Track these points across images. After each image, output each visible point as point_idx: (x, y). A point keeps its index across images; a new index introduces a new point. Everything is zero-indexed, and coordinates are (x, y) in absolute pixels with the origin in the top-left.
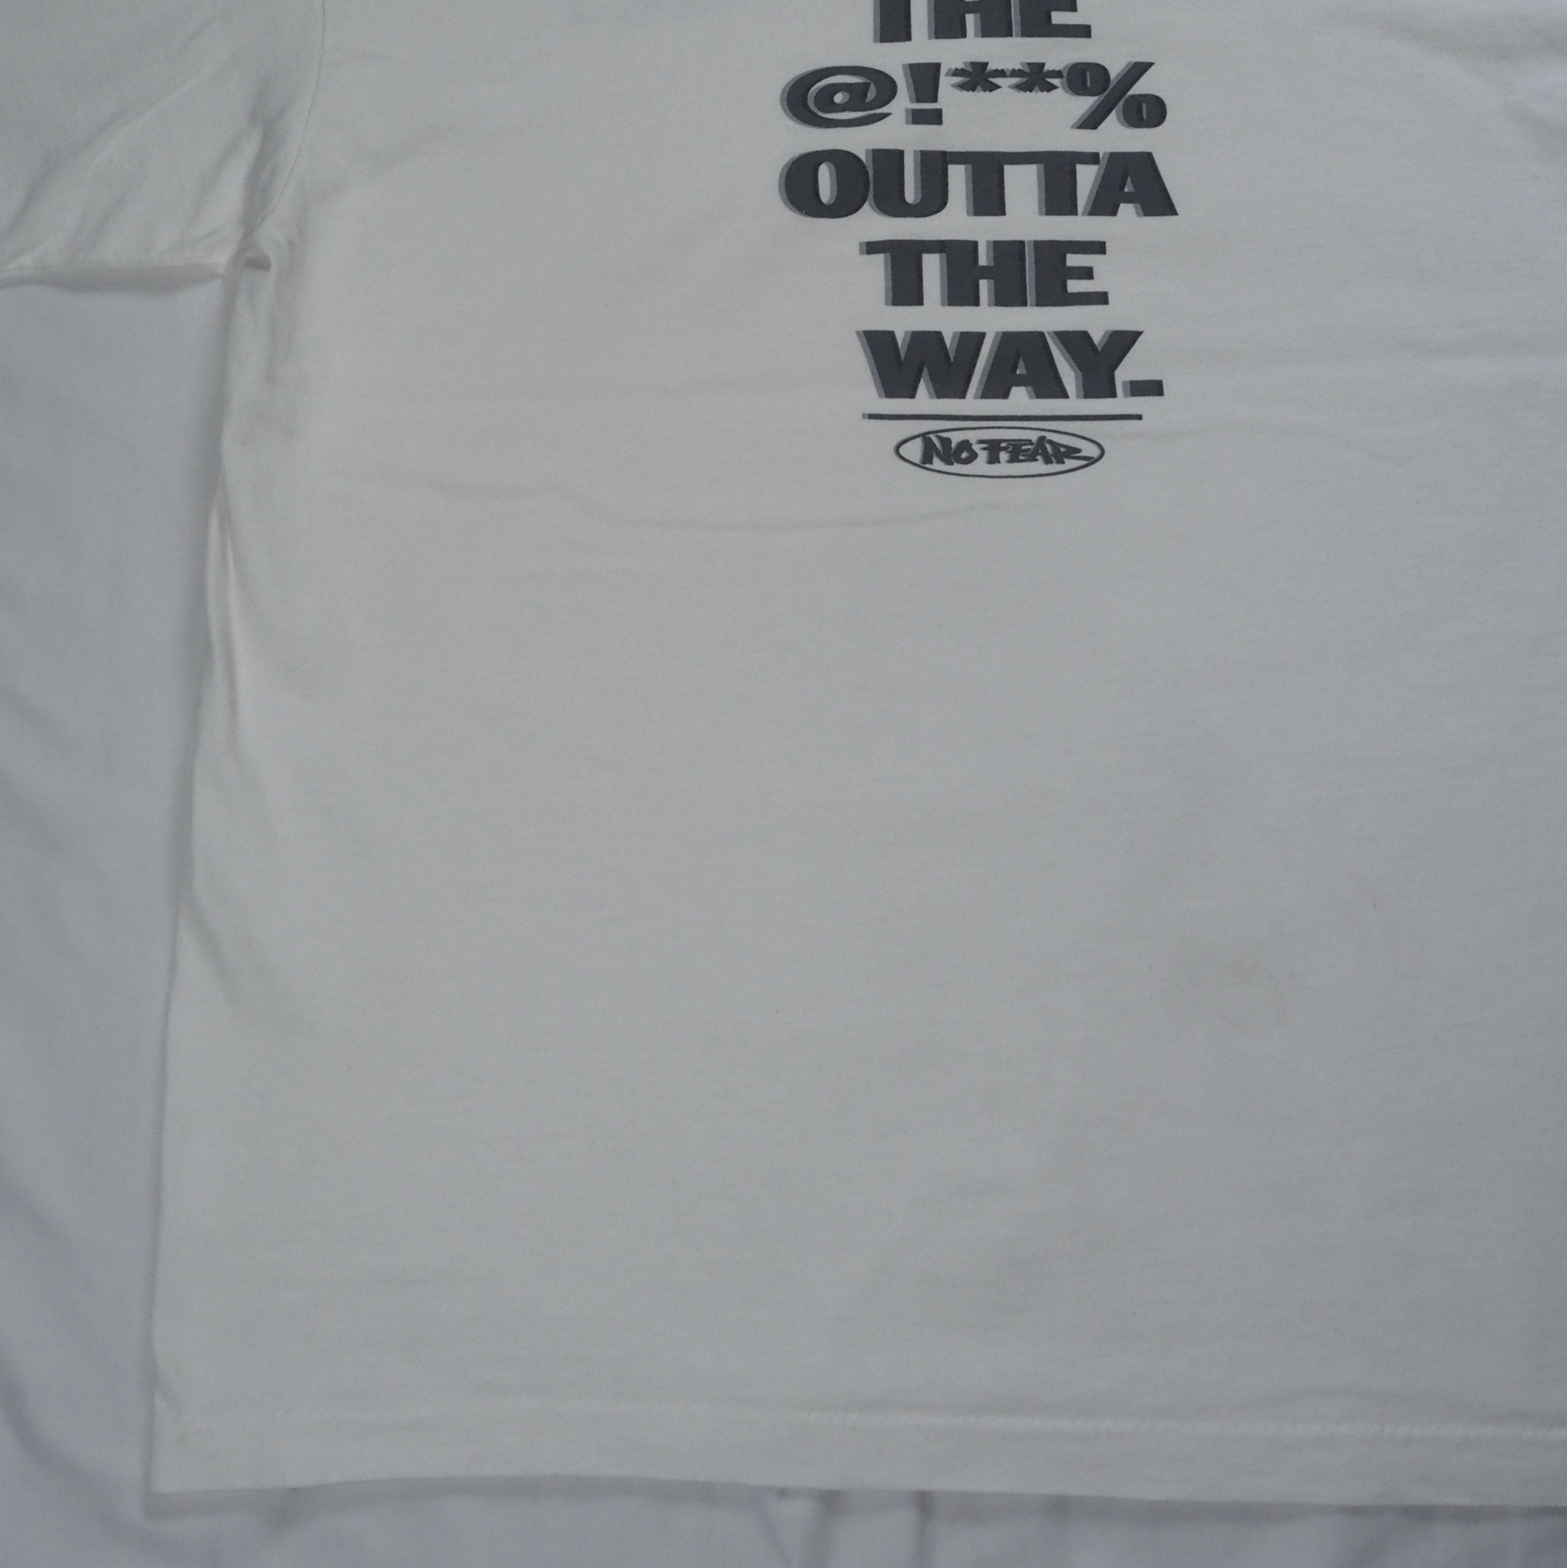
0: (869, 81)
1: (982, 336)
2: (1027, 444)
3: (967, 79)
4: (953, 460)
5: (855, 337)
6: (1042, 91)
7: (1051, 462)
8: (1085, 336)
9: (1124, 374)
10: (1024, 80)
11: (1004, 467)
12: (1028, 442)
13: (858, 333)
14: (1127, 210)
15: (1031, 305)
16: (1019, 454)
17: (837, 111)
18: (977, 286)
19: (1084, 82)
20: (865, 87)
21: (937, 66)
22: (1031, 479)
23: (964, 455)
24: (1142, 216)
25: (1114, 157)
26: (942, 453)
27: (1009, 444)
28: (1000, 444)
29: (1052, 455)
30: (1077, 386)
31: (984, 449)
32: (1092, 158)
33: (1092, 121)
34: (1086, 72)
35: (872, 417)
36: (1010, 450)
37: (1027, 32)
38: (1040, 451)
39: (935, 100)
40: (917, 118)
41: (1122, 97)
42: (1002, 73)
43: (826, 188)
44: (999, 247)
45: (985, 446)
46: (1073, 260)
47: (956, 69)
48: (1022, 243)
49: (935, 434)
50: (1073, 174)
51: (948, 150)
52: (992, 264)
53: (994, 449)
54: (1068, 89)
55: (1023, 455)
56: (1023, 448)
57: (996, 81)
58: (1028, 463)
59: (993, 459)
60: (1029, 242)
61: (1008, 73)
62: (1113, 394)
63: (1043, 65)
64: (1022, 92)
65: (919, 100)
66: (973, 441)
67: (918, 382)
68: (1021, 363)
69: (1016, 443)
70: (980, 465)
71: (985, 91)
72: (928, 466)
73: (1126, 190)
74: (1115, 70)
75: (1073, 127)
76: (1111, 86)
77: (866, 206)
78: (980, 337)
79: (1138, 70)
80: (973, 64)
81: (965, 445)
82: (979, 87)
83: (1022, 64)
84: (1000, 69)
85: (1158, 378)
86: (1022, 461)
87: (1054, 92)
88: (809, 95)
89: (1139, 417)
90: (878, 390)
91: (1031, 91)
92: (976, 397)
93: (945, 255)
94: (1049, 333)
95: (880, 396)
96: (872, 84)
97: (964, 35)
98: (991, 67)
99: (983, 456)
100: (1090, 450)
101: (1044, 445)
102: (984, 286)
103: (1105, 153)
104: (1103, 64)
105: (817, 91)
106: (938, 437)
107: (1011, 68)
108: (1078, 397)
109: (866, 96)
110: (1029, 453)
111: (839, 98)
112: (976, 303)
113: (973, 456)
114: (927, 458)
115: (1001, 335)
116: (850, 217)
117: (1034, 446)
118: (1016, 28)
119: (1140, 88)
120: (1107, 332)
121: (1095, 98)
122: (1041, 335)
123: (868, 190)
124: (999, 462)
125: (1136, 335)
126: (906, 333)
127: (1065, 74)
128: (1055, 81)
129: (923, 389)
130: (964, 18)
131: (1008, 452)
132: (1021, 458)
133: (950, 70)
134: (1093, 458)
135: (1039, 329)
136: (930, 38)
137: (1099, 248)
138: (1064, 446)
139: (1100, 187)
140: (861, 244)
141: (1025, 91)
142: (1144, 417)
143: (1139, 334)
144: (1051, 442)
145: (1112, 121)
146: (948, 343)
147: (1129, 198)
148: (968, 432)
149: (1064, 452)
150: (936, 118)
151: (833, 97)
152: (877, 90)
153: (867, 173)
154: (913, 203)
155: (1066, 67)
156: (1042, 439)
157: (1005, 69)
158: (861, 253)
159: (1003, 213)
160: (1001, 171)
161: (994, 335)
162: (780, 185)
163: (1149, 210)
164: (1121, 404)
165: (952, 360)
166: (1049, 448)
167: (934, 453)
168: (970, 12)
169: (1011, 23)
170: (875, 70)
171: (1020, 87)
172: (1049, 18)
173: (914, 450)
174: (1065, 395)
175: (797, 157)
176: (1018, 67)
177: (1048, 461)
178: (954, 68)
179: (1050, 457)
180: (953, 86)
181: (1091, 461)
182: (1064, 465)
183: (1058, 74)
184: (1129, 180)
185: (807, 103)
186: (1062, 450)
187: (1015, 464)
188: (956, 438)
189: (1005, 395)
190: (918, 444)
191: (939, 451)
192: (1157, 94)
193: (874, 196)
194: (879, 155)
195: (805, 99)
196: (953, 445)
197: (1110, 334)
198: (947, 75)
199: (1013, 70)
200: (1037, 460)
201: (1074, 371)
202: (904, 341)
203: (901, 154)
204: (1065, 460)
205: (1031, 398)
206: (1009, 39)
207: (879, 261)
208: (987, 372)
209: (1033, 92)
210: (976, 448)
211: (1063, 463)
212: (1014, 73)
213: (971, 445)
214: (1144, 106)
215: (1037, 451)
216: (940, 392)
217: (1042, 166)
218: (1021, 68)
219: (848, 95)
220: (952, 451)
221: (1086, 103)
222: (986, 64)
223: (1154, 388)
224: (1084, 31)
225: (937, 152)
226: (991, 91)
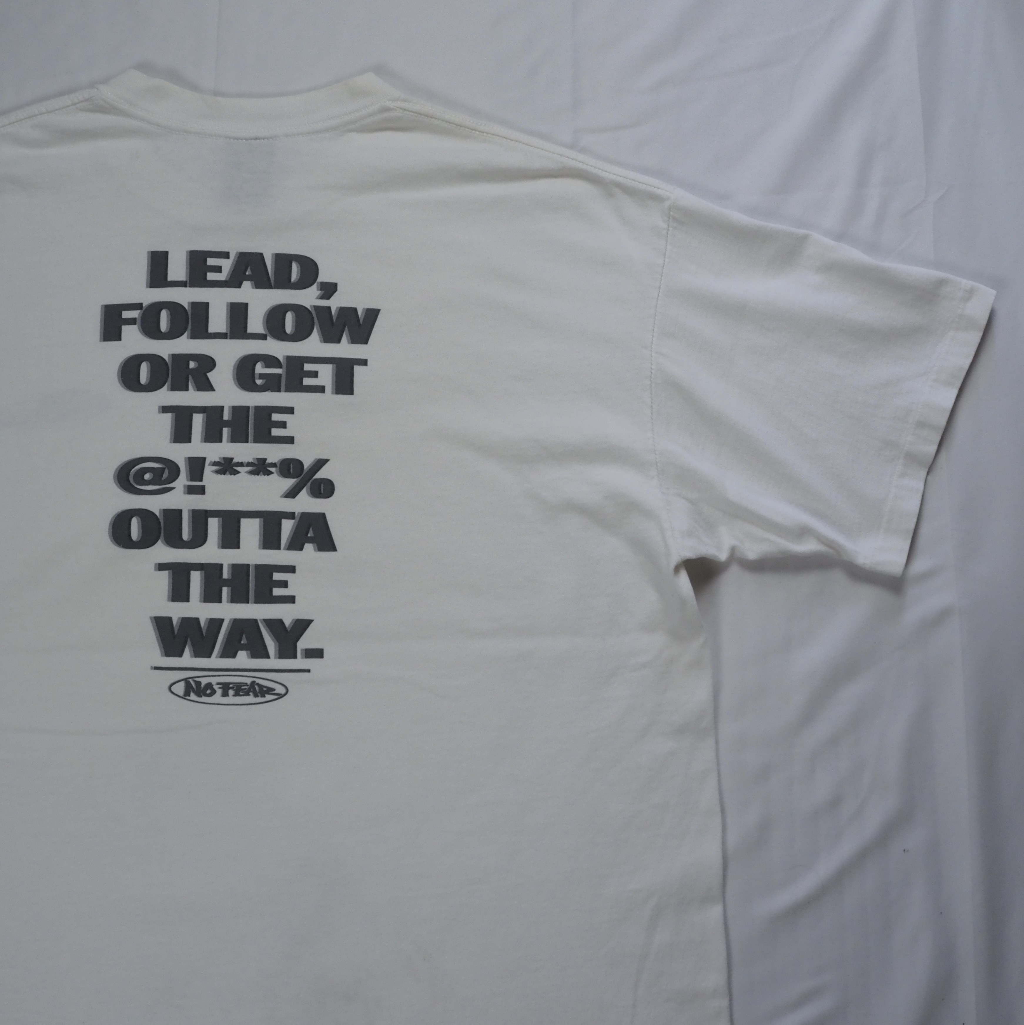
0: (164, 466)
1: (222, 621)
2: (245, 686)
3: (221, 468)
4: (202, 694)
5: (149, 621)
6: (265, 475)
7: (258, 696)
8: (281, 622)
9: (303, 644)
10: (254, 468)
11: (231, 699)
12: (245, 684)
13: (151, 618)
14: (309, 547)
15: (251, 603)
16: (240, 691)
17: (145, 485)
18: (221, 592)
19: (289, 470)
20: (163, 470)
21: (204, 459)
22: (246, 706)
23: (208, 692)
24: (317, 551)
25: (304, 515)
26: (196, 690)
27: (234, 685)
28: (229, 685)
29: (258, 692)
30: (275, 651)
31: (220, 688)
32: (291, 516)
33: (292, 494)
34: (290, 465)
35: (156, 668)
36: (235, 689)
37: (256, 441)
38: (252, 690)
39: (201, 480)
40: (191, 490)
41: (311, 479)
42: (241, 464)
43: (135, 532)
44: (235, 568)
45: (220, 686)
46: (277, 576)
47: (215, 462)
48: (248, 566)
49: (192, 679)
50: (280, 524)
51: (208, 509)
52: (230, 578)
53: (225, 688)
54: (279, 474)
55: (242, 692)
56: (243, 687)
57: (238, 469)
58: (245, 697)
59: (225, 694)
60: (252, 565)
61: (245, 465)
62: (295, 657)
63: (266, 459)
64: (253, 476)
65: (192, 480)
66: (214, 683)
67: (185, 647)
68: (244, 637)
69: (239, 684)
70: (218, 697)
71: (231, 474)
72: (187, 697)
73: (309, 535)
74: (307, 463)
75: (282, 497)
76: (305, 472)
77: (159, 542)
78: (221, 621)
79: (320, 463)
80: (225, 459)
81: (209, 685)
82: (228, 472)
83: (253, 459)
84: (240, 461)
85: (321, 647)
86: (241, 695)
87: (271, 476)
88: (130, 473)
89: (309, 671)
90: (161, 651)
91: (258, 475)
92: (216, 657)
93: (203, 572)
94: (260, 620)
95: (162, 656)
96: (166, 469)
97: (220, 441)
98: (235, 460)
99: (219, 692)
100: (281, 690)
101: (254, 686)
102: (225, 591)
103: (299, 513)
104: (300, 459)
105: (135, 471)
106: (195, 681)
107: (247, 461)
108: (275, 658)
109: (162, 476)
110: (245, 691)
111: (147, 476)
112: (220, 601)
113: (214, 692)
114: (187, 693)
115: (233, 620)
116: (149, 548)
117: (249, 687)
118: (251, 437)
119: (321, 474)
120: (293, 620)
121: (295, 480)
122: (256, 621)
123: (160, 533)
124: (228, 696)
125: (310, 622)
126: (179, 618)
127: (278, 465)
128: (273, 469)
129: (187, 652)
130: (222, 430)
131: (234, 690)
132: (241, 694)
133: (211, 462)
134: (281, 694)
135: (255, 618)
136: (201, 442)
137: (291, 569)
138: (266, 687)
139: (294, 533)
140: (156, 564)
141: (255, 475)
142: (311, 670)
143: (311, 621)
144: (258, 684)
145: (304, 494)
146: (202, 624)
147: (310, 541)
148: (211, 678)
149: (266, 690)
150: (201, 490)
151: (143, 476)
152: (169, 473)
153: (160, 523)
154: (187, 541)
155: (279, 461)
156: (253, 683)
157: (243, 462)
158: (155, 570)
159: (238, 547)
160: (239, 522)
161: (229, 620)
162: (109, 529)
163: (321, 548)
164: (299, 662)
165: (204, 635)
166: (257, 687)
167: (191, 690)
168: (225, 427)
169: (248, 435)
170: (169, 460)
171: (251, 473)
172: (270, 432)
173: (180, 688)
174: (268, 657)
175: (120, 512)
176: (251, 460)
177: (256, 696)
178: (213, 461)
179: (257, 693)
180: (212, 471)
181: (281, 696)
182: (265, 698)
183: (274, 465)
184: (311, 529)
185: (129, 479)
186: (265, 689)
187: (238, 698)
188: (204, 681)
189: (234, 656)
190: (182, 684)
191: (194, 688)
192: (330, 478)
193: (164, 536)
194: (167, 512)
195: (128, 475)
196: (202, 686)
197: (295, 621)
198: (209, 465)
199: (248, 463)
200: (250, 695)
201: (274, 642)
202: (177, 622)
203: (180, 511)
204: (266, 695)
205: (248, 658)
206: (246, 444)
207: (165, 575)
208: (225, 642)
209: (259, 476)
210: (216, 687)
211: (265, 697)
212: (249, 464)
213: (213, 685)
214: (322, 485)
215: (250, 690)
216: (197, 654)
217: (262, 519)
218: (253, 461)
219: (152, 475)
220: (202, 689)
221: (290, 482)
222: (232, 459)
223: (317, 653)
224: (290, 440)
225: (203, 510)
226: (234, 475)
